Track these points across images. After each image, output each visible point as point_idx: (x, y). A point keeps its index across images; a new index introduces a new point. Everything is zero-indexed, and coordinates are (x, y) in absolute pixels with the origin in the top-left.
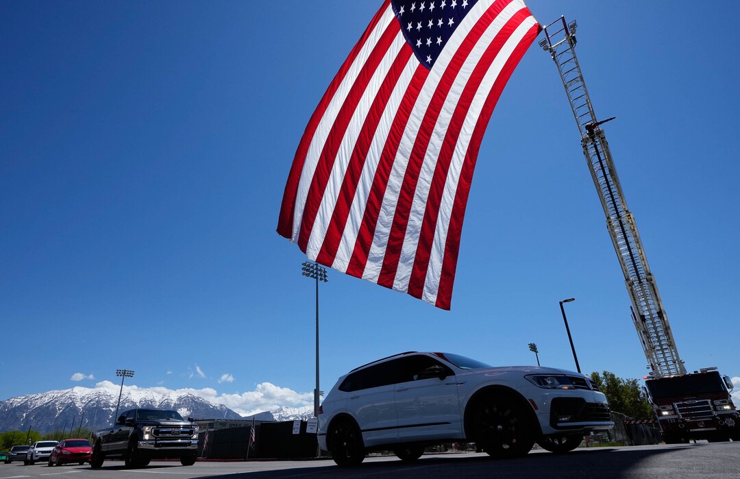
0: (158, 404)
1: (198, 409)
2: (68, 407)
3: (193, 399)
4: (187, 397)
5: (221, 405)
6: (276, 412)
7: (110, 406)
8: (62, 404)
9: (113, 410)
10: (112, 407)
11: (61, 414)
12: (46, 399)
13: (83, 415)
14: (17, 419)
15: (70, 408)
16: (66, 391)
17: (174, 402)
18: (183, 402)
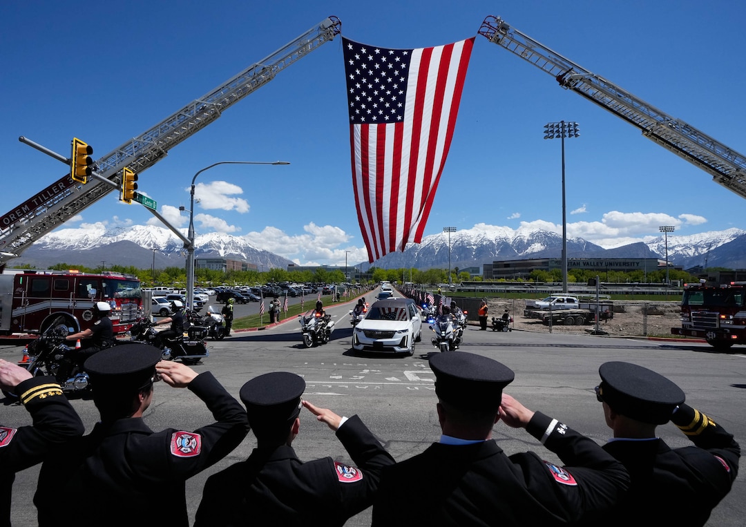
0: (512, 241)
1: (552, 243)
2: (442, 247)
3: (546, 235)
4: (539, 232)
5: (579, 239)
6: (653, 243)
7: (471, 245)
8: (437, 245)
9: (475, 247)
10: (474, 245)
11: (438, 252)
12: (427, 242)
13: (454, 252)
14: (413, 257)
15: (444, 248)
16: (438, 235)
17: (526, 238)
18: (535, 238)
